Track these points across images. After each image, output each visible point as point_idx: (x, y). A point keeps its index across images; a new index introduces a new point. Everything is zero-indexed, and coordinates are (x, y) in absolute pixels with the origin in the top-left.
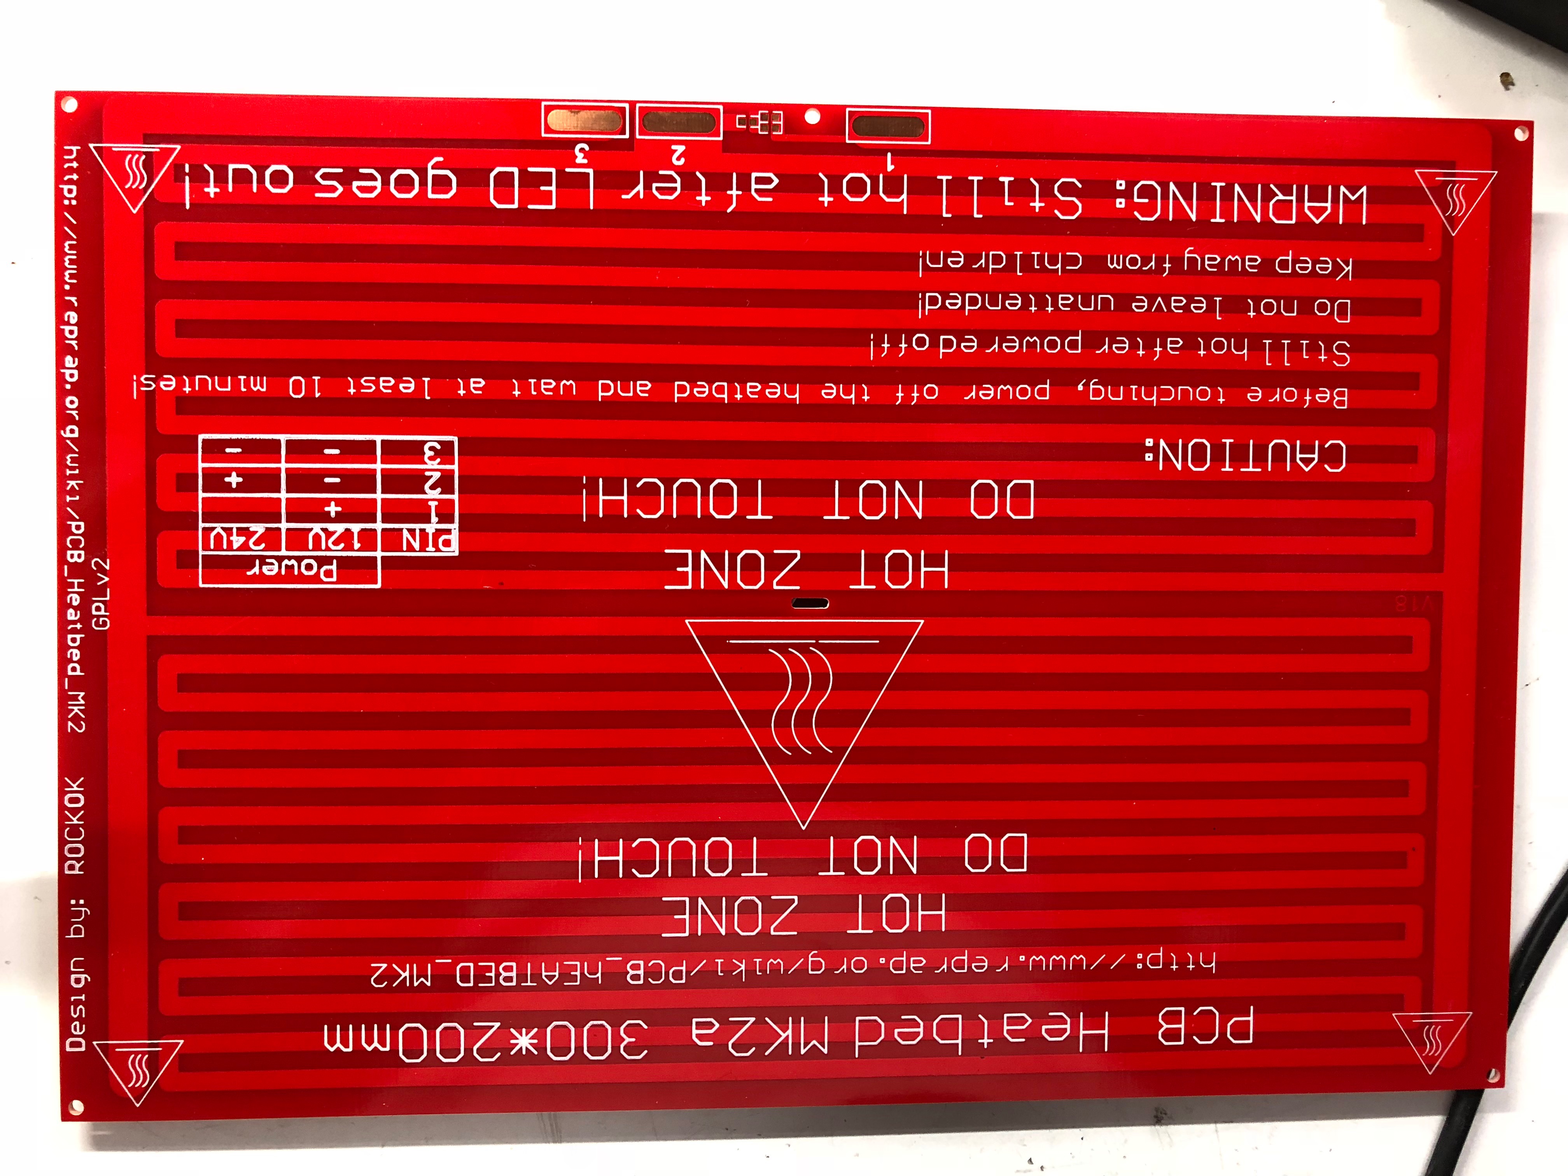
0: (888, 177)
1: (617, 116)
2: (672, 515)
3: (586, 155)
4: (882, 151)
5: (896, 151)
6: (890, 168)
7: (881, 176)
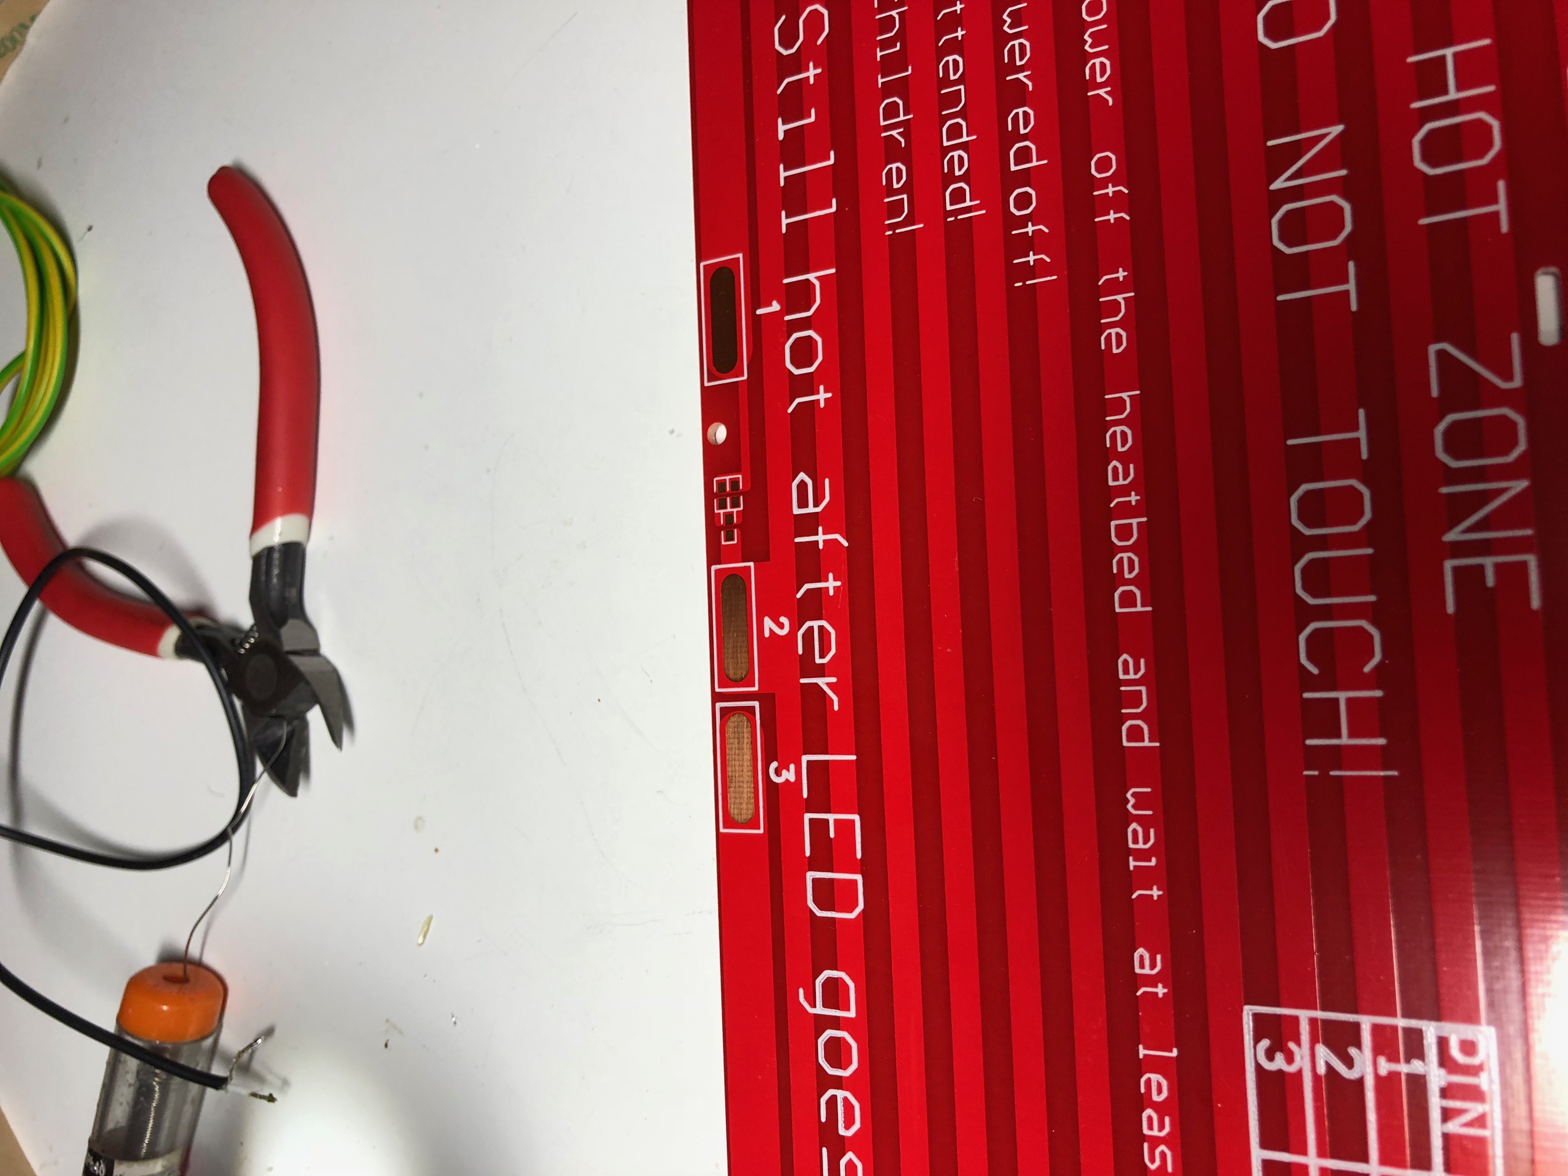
0: (788, 309)
1: (733, 720)
2: (1372, 603)
3: (786, 767)
4: (755, 321)
5: (755, 304)
6: (775, 307)
7: (787, 318)
